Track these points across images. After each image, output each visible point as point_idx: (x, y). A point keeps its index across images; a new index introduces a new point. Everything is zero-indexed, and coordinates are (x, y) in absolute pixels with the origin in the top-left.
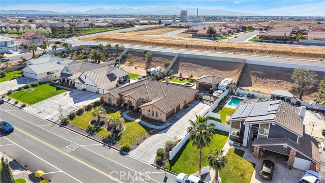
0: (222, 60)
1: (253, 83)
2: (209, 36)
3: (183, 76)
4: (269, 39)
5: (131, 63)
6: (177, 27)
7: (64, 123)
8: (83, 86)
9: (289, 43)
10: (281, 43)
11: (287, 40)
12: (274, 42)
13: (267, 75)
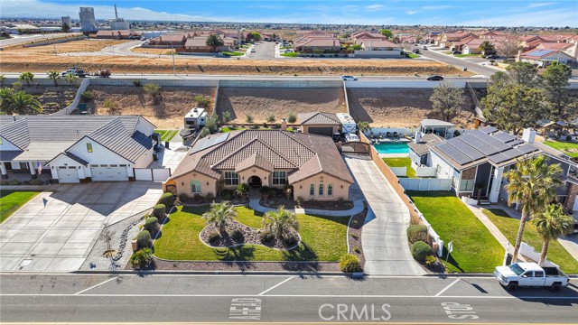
0: (304, 85)
1: (371, 116)
2: (211, 51)
3: (257, 121)
4: (312, 52)
5: (113, 110)
6: (113, 37)
7: (144, 266)
8: (83, 172)
9: (343, 57)
10: (331, 57)
11: (338, 52)
12: (322, 56)
13: (384, 101)
